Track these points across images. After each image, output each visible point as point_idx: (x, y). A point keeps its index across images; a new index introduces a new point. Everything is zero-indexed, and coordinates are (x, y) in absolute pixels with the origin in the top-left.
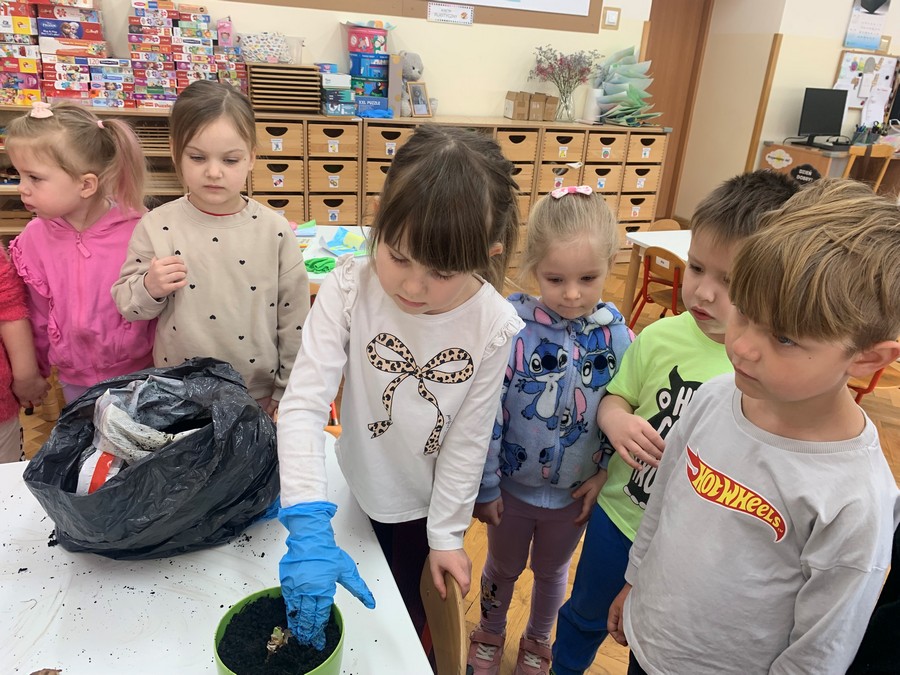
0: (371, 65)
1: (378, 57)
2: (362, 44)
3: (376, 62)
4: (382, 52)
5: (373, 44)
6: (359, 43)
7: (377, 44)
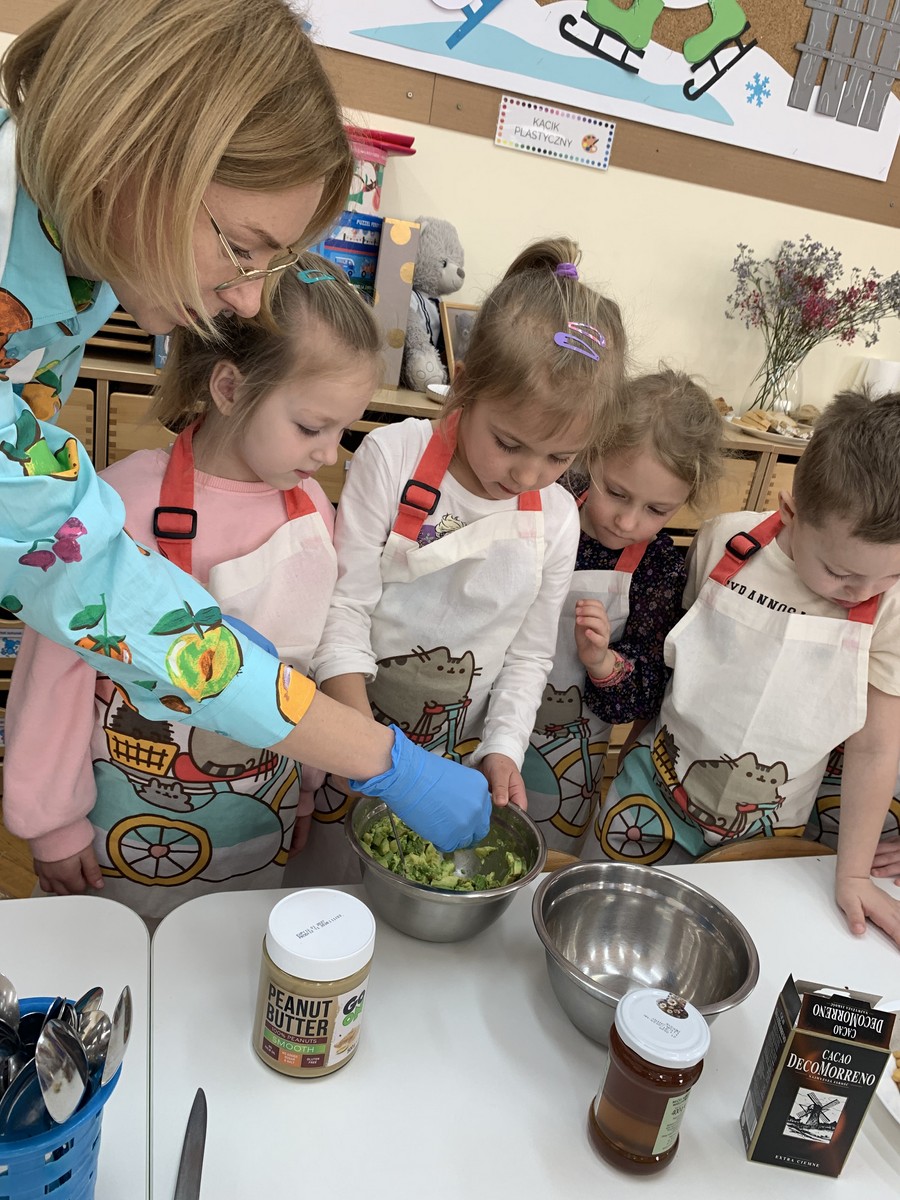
0: (330, 242)
1: (352, 220)
3: (347, 233)
4: (365, 208)
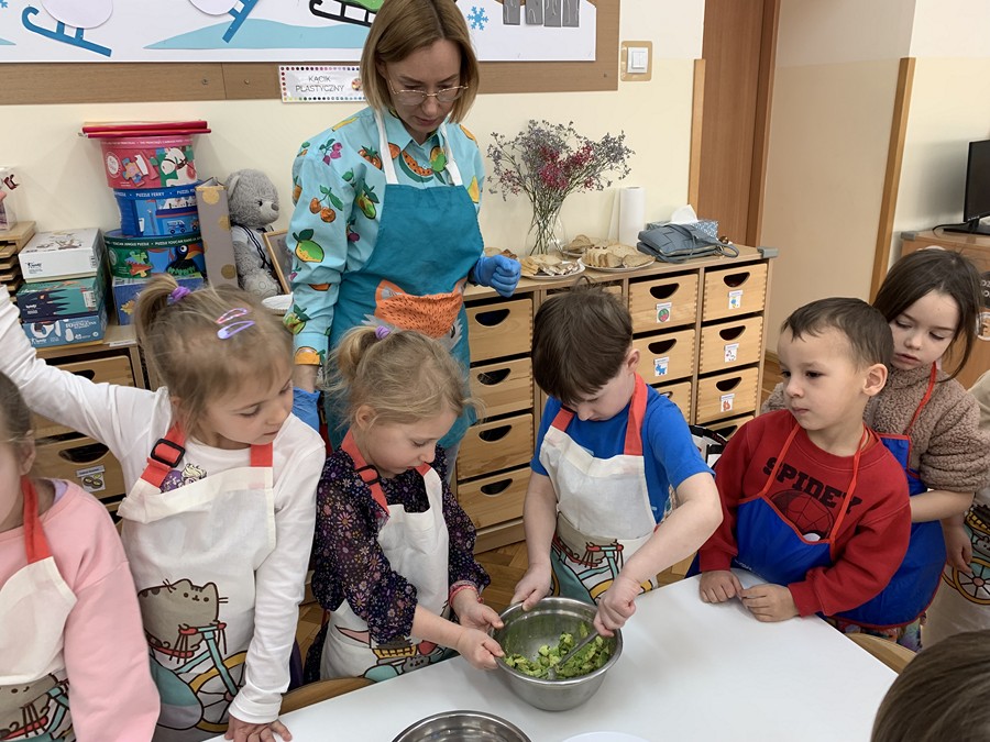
0: (159, 212)
1: (173, 192)
2: (131, 171)
3: (171, 203)
5: (157, 167)
6: (123, 169)
7: (167, 168)
